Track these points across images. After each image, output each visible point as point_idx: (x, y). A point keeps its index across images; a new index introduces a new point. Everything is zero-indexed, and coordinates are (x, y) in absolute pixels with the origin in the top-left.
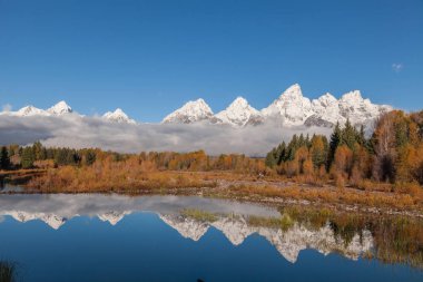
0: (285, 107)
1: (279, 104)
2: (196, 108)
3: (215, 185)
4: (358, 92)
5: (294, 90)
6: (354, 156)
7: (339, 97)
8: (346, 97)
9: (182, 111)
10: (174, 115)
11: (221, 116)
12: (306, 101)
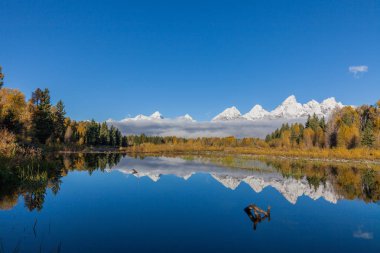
0: (285, 109)
1: (282, 108)
2: (231, 112)
3: (223, 150)
4: (333, 98)
5: (291, 99)
6: (316, 135)
7: (320, 101)
8: (325, 101)
9: (223, 114)
10: (218, 116)
11: (246, 116)
12: (299, 105)
